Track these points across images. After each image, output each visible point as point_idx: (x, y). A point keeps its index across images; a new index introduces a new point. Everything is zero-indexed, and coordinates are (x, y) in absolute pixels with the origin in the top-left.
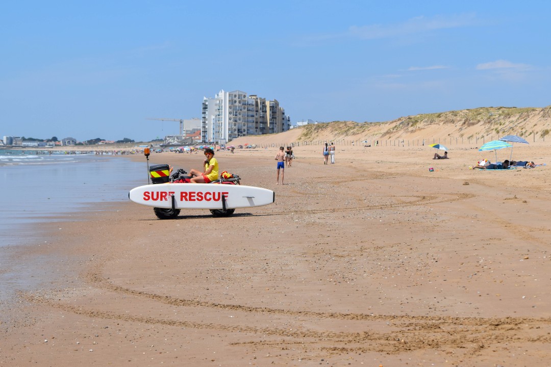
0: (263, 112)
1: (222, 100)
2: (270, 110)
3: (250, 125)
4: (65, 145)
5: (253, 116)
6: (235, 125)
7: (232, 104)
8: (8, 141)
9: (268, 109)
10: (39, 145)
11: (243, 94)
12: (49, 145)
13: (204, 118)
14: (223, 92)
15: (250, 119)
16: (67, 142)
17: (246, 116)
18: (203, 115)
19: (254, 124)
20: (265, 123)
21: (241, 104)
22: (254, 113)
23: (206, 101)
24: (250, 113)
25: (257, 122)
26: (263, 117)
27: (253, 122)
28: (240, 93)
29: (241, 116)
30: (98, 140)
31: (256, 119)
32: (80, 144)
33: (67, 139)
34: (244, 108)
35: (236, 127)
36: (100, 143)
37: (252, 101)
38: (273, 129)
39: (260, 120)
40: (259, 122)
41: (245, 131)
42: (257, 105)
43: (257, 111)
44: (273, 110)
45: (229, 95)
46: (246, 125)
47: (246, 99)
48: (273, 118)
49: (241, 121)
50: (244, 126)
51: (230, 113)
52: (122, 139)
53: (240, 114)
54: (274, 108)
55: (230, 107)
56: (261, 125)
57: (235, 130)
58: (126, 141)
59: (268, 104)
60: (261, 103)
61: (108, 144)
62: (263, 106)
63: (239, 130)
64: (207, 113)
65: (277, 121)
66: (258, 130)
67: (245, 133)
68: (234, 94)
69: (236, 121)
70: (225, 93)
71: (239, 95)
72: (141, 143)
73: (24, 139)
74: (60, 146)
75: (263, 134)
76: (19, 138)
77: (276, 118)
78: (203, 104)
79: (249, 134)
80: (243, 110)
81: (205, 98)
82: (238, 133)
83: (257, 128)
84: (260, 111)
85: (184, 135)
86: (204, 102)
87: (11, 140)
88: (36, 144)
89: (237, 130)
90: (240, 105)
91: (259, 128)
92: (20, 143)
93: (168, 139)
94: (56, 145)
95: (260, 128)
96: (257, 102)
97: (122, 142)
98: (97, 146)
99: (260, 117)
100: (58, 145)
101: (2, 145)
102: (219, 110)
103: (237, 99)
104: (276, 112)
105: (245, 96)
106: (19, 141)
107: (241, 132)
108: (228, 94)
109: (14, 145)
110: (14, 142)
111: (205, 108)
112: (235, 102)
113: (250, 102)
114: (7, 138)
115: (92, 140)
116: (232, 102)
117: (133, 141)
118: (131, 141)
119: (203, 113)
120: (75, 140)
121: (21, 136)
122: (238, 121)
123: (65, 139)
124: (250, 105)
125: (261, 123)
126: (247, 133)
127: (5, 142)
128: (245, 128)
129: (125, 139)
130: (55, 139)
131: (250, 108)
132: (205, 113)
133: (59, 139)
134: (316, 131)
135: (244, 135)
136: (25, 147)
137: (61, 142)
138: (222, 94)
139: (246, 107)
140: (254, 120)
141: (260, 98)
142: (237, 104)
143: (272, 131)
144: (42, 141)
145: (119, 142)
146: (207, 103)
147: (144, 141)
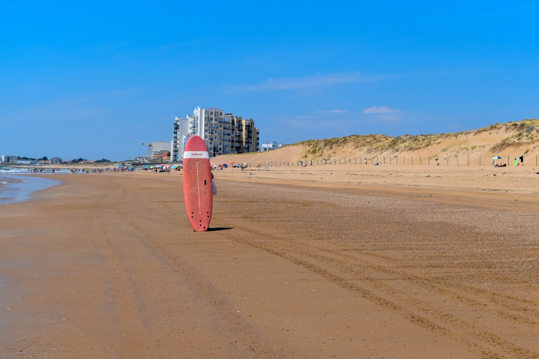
0: (239, 130)
1: (197, 118)
2: (246, 129)
3: (226, 143)
4: (52, 163)
5: (229, 135)
6: (211, 144)
7: (208, 121)
8: (6, 160)
9: (244, 128)
10: (31, 163)
11: (220, 112)
12: (40, 163)
13: (176, 137)
14: (199, 109)
15: (227, 137)
16: (54, 161)
17: (222, 135)
18: (175, 135)
19: (230, 142)
20: (240, 142)
21: (218, 122)
22: (230, 132)
23: (177, 121)
24: (227, 132)
25: (233, 141)
26: (239, 136)
27: (229, 141)
28: (217, 111)
29: (217, 134)
30: (81, 160)
31: (232, 137)
32: (66, 163)
33: (55, 158)
34: (221, 126)
35: (212, 146)
36: (82, 162)
37: (228, 119)
38: (248, 148)
39: (236, 139)
40: (235, 141)
41: (221, 150)
42: (233, 124)
43: (233, 130)
44: (248, 129)
45: (206, 112)
46: (222, 144)
47: (223, 116)
48: (248, 137)
49: (217, 140)
50: (220, 144)
51: (206, 131)
52: (101, 160)
53: (216, 132)
54: (249, 127)
55: (206, 125)
56: (237, 144)
57: (211, 148)
58: (104, 161)
59: (244, 122)
60: (237, 121)
61: (88, 163)
62: (239, 125)
63: (214, 148)
64: (178, 133)
65: (252, 140)
66: (234, 149)
67: (221, 152)
68: (210, 111)
69: (212, 139)
70: (201, 110)
71: (215, 112)
72: (115, 162)
73: (19, 158)
74: (49, 164)
75: (238, 153)
76: (15, 157)
77: (251, 137)
78: (175, 124)
79: (224, 153)
80: (219, 128)
81: (177, 119)
82: (214, 151)
83: (232, 147)
84: (237, 130)
85: (153, 156)
86: (175, 122)
87: (8, 159)
88: (29, 162)
89: (213, 149)
90: (216, 122)
91: (234, 147)
92: (15, 161)
93: (138, 159)
94: (45, 164)
95: (236, 147)
96: (233, 121)
97: (100, 161)
98: (78, 165)
99: (236, 136)
100: (47, 164)
101: (1, 162)
102: (194, 127)
103: (213, 116)
104: (251, 132)
105: (221, 114)
106: (15, 159)
107: (217, 151)
108: (204, 110)
109: (10, 163)
110: (10, 161)
111: (177, 128)
112: (212, 119)
113: (227, 120)
114: (5, 157)
115: (75, 160)
116: (208, 119)
117: (110, 161)
118: (107, 161)
119: (174, 133)
120: (61, 159)
121: (17, 156)
122: (214, 140)
123: (53, 159)
124: (226, 123)
125: (236, 142)
126: (223, 152)
127: (3, 160)
128: (221, 146)
129: (103, 159)
130: (45, 159)
131: (227, 126)
132: (176, 133)
133: (48, 159)
134: (328, 148)
135: (220, 154)
136: (19, 165)
137: (50, 161)
138: (197, 112)
139: (223, 124)
140: (230, 138)
141: (236, 117)
142: (213, 121)
143: (248, 150)
144: (34, 160)
145: (97, 161)
146: (178, 123)
147: (117, 161)
